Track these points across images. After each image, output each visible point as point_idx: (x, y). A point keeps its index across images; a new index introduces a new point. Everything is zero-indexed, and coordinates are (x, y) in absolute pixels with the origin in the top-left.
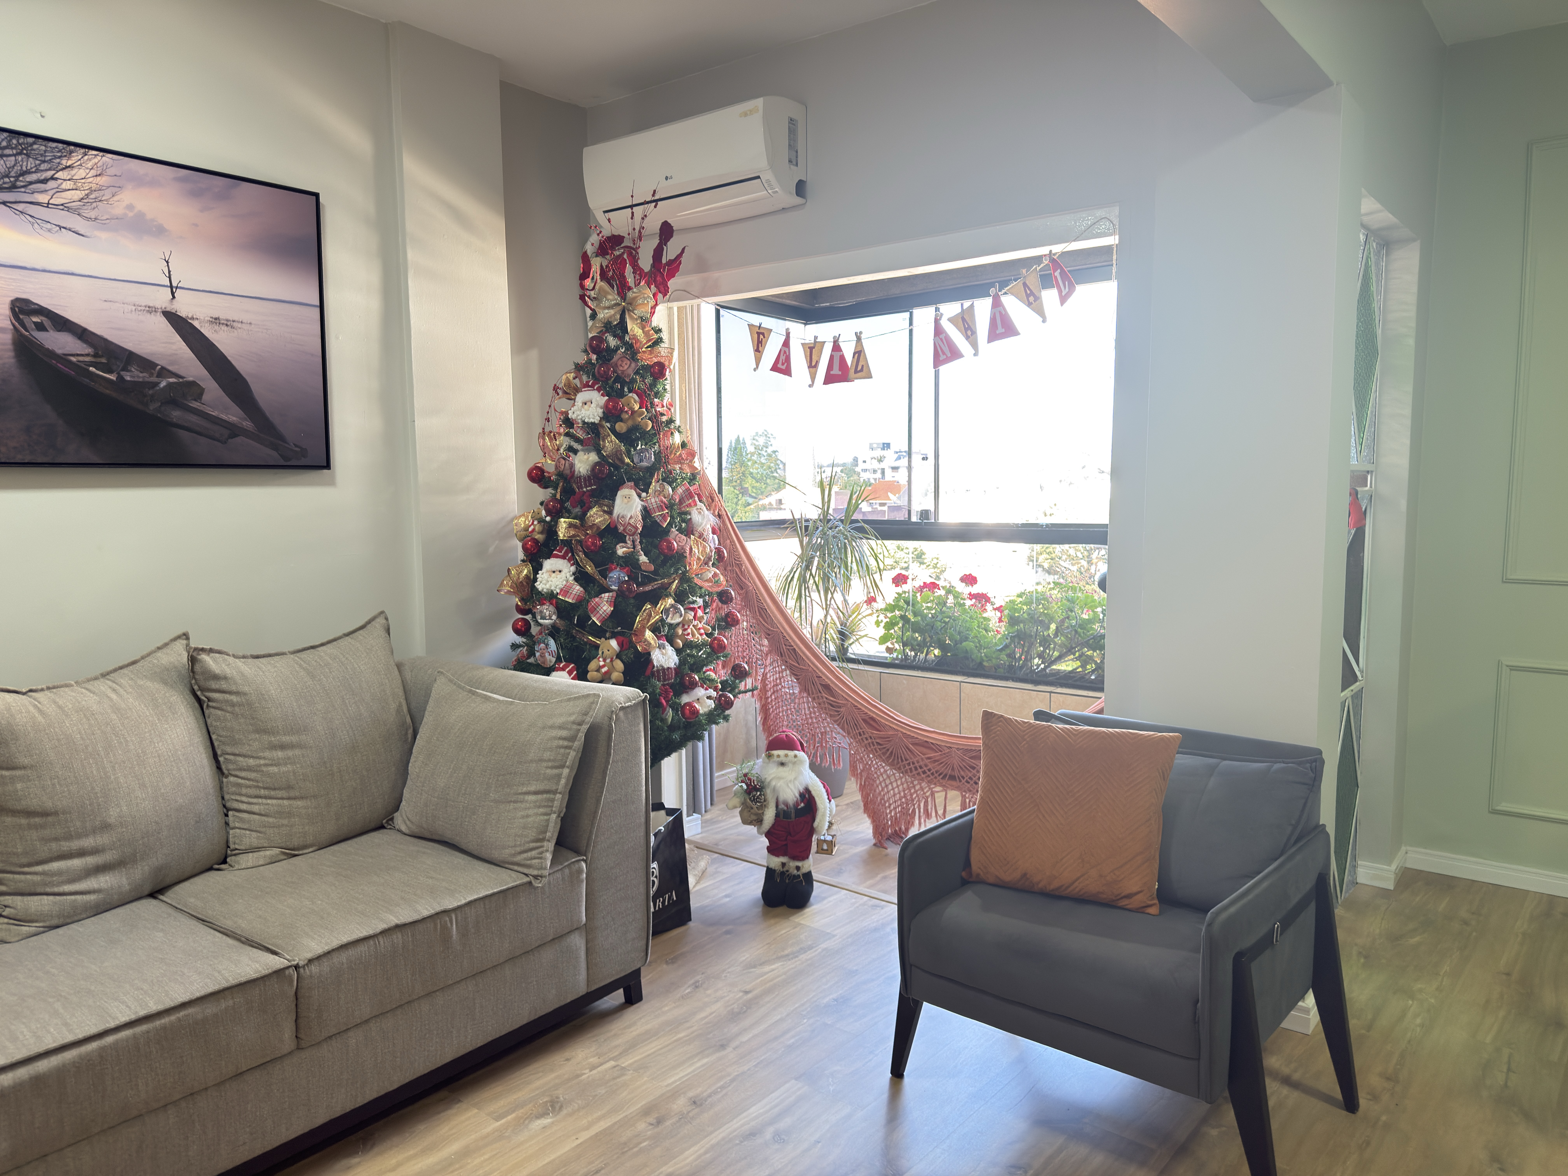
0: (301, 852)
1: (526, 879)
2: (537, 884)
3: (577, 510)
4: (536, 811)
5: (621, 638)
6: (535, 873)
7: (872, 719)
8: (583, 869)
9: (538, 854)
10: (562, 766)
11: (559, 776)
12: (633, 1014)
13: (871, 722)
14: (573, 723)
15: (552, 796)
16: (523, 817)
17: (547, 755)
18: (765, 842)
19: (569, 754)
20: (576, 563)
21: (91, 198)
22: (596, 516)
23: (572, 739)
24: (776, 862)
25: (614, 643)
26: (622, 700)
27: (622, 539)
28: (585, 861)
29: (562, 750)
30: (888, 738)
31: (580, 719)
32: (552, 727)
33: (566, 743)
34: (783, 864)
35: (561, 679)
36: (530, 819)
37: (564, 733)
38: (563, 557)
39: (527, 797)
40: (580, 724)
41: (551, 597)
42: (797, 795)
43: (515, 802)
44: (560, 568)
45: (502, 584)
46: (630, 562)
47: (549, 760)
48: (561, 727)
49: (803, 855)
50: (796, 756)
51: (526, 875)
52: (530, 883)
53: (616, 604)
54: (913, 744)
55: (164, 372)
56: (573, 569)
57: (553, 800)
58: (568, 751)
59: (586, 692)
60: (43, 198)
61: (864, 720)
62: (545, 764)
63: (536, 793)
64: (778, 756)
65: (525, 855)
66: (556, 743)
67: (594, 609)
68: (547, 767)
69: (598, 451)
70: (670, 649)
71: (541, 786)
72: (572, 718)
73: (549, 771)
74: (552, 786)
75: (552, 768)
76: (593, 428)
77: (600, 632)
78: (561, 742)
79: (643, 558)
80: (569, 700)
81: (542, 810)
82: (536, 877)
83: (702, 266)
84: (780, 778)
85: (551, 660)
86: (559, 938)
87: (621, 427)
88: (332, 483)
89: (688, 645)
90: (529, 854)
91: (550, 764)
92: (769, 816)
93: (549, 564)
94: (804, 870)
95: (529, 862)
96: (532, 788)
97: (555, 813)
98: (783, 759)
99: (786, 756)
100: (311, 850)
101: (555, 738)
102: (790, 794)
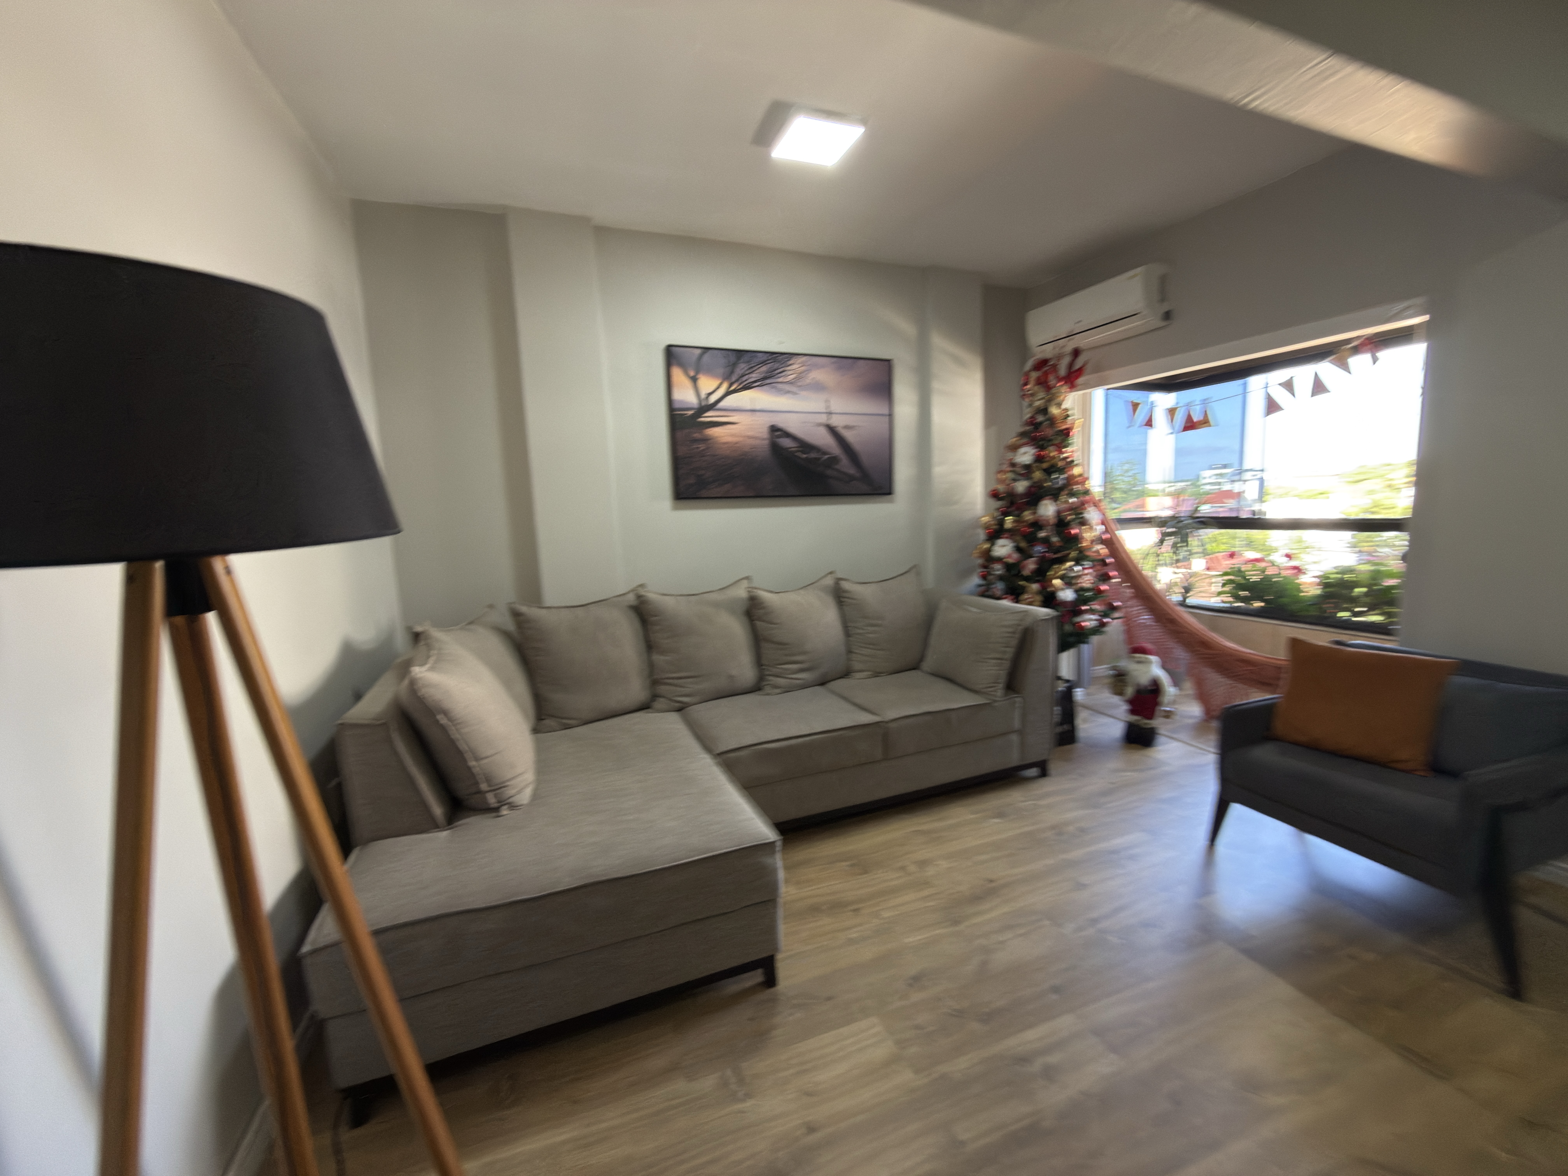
0: (881, 675)
1: (989, 701)
2: (994, 705)
3: (1016, 512)
4: (994, 667)
5: (1040, 583)
6: (993, 699)
8: (1019, 701)
9: (995, 689)
12: (1044, 781)
14: (1015, 625)
16: (988, 670)
17: (1000, 640)
18: (1127, 707)
21: (800, 377)
22: (1028, 516)
24: (1132, 719)
25: (1035, 586)
26: (1042, 615)
27: (1041, 528)
28: (1021, 697)
31: (1018, 623)
32: (1002, 627)
34: (1138, 721)
35: (1006, 603)
36: (992, 671)
37: (1010, 630)
38: (1008, 538)
39: (990, 660)
40: (1018, 626)
41: (999, 560)
42: (1150, 681)
43: (984, 662)
44: (1006, 544)
45: (973, 552)
46: (1046, 541)
49: (1151, 717)
50: (1150, 659)
52: (990, 704)
53: (1037, 564)
55: (825, 453)
56: (1014, 544)
58: (1012, 639)
59: (1021, 610)
60: (780, 380)
62: (998, 645)
63: (994, 659)
64: (1137, 657)
65: (989, 689)
66: (1005, 635)
67: (1025, 567)
68: (1000, 646)
69: (1030, 479)
70: (1069, 590)
71: (997, 656)
72: (1014, 623)
75: (1003, 647)
76: (1027, 467)
77: (1028, 579)
79: (1054, 539)
80: (1012, 613)
82: (994, 701)
83: (1098, 369)
84: (1137, 670)
85: (1000, 592)
86: (1004, 734)
87: (1044, 465)
88: (891, 501)
89: (1081, 589)
91: (1002, 645)
93: (1001, 541)
94: (1151, 726)
96: (992, 656)
98: (1141, 659)
99: (1144, 658)
100: (885, 674)
102: (1144, 680)
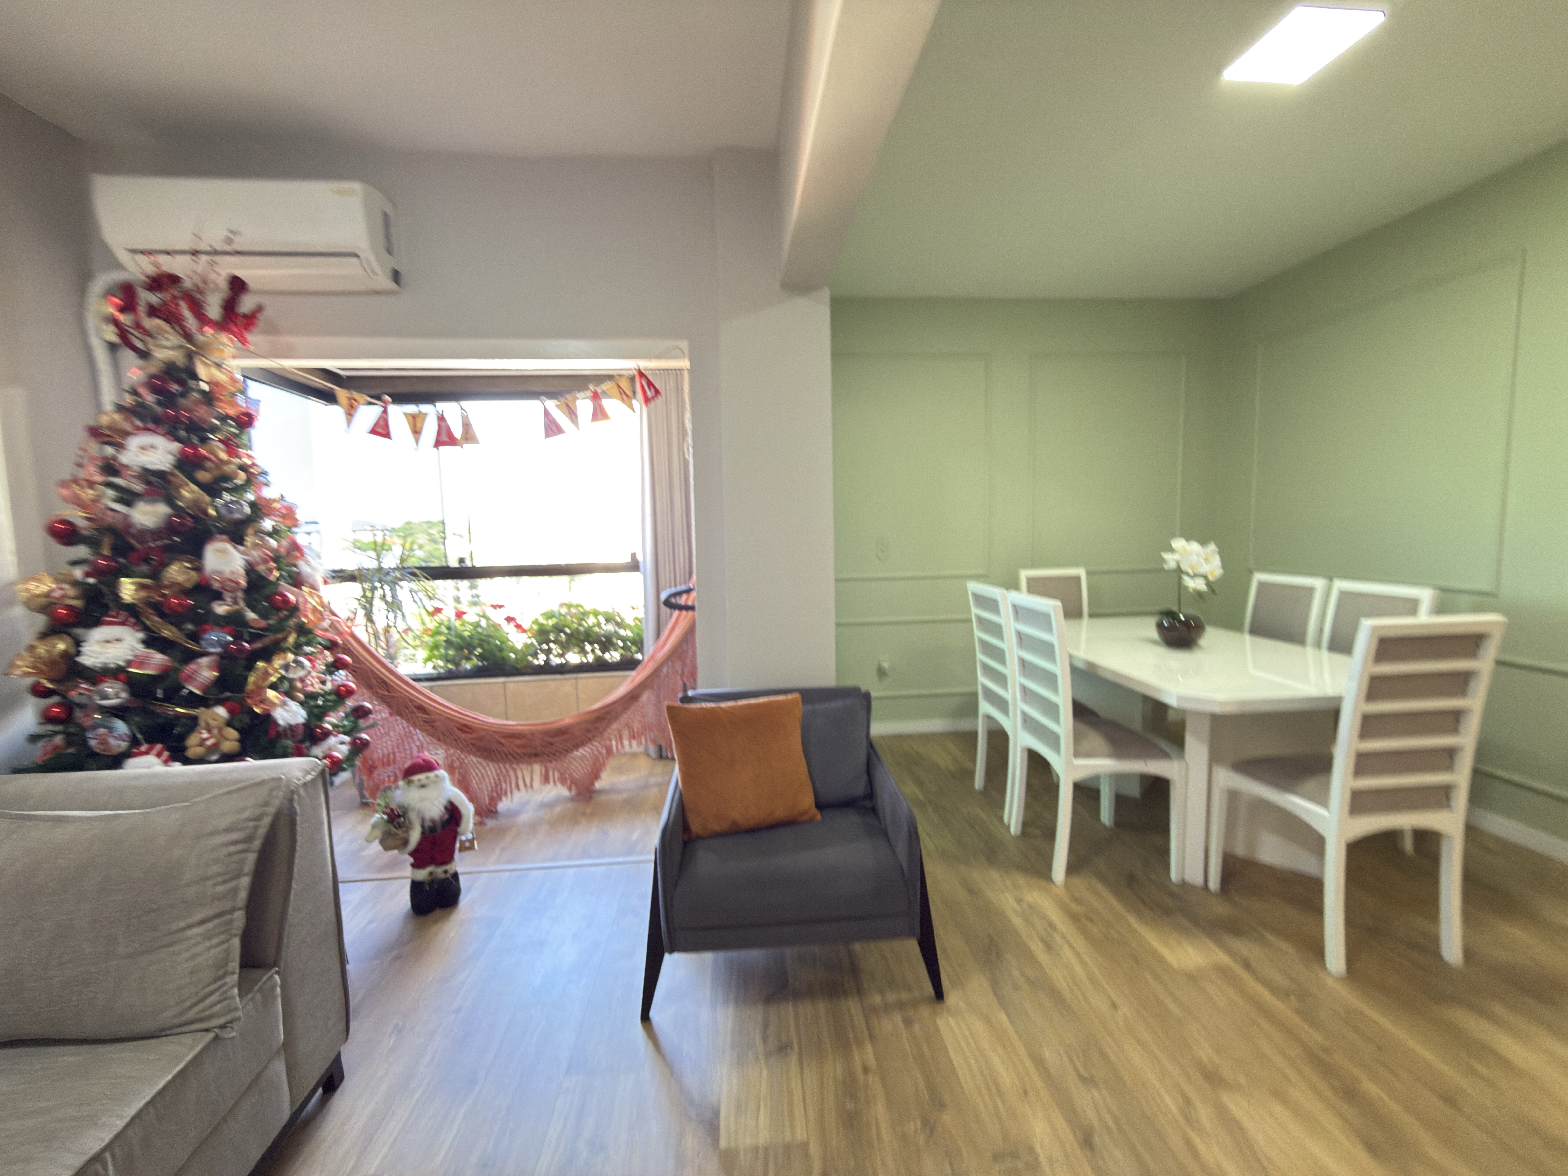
1: (210, 1036)
2: (225, 1034)
3: (146, 568)
4: (208, 944)
5: (229, 704)
6: (221, 1021)
7: (466, 726)
8: (277, 982)
9: (220, 995)
10: (238, 875)
11: (235, 890)
13: (465, 728)
14: (249, 819)
15: (228, 917)
16: (188, 960)
17: (214, 869)
18: (411, 860)
19: (246, 858)
20: (146, 628)
22: (177, 574)
23: (249, 839)
24: (422, 874)
25: (221, 711)
26: (299, 774)
27: (218, 596)
28: (277, 973)
29: (236, 858)
30: (480, 739)
31: (257, 812)
32: (215, 833)
33: (240, 847)
34: (431, 874)
36: (200, 959)
37: (235, 836)
38: (122, 624)
39: (189, 933)
40: (258, 818)
42: (443, 810)
43: (168, 946)
44: (118, 636)
45: (12, 665)
46: (234, 622)
47: (219, 874)
48: (228, 830)
49: (449, 858)
50: (437, 776)
51: (207, 1030)
52: (217, 1038)
53: (220, 667)
54: (504, 737)
56: (141, 635)
57: (230, 922)
58: (243, 855)
61: (458, 728)
62: (210, 883)
63: (203, 922)
64: (419, 780)
65: (201, 1006)
66: (225, 850)
67: (190, 678)
68: (215, 885)
69: (170, 501)
70: (294, 706)
71: (208, 912)
72: (246, 815)
73: (220, 888)
74: (227, 905)
75: (224, 882)
76: (160, 477)
77: (203, 701)
78: (232, 849)
79: (251, 615)
80: (230, 793)
81: (215, 941)
82: (222, 1027)
84: (423, 800)
85: (119, 745)
86: (257, 1078)
87: (203, 476)
89: (312, 696)
90: (208, 1002)
91: (219, 879)
92: (415, 836)
93: (99, 633)
94: (451, 872)
95: (207, 1013)
96: (198, 917)
97: (235, 935)
98: (424, 782)
99: (427, 778)
101: (224, 845)
102: (435, 810)
